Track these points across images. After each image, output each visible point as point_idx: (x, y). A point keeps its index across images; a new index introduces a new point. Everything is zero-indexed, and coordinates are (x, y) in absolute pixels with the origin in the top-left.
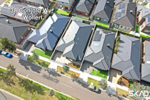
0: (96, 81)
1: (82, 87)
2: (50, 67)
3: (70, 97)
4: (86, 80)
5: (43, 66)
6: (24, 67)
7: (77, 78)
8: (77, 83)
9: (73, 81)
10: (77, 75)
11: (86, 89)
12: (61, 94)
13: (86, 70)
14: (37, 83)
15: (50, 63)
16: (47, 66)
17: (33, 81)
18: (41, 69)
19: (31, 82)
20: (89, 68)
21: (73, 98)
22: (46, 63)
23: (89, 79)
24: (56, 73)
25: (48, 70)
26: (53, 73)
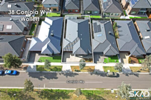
0: (111, 67)
1: (102, 77)
2: (63, 69)
3: (95, 89)
4: (102, 70)
5: (56, 71)
6: (38, 79)
7: (93, 70)
8: (96, 75)
9: (91, 74)
10: (92, 68)
11: (105, 77)
12: (86, 91)
13: (98, 60)
14: (58, 89)
15: (62, 66)
16: (60, 70)
17: (53, 89)
18: (56, 74)
19: (52, 91)
20: (100, 58)
21: (98, 90)
22: (58, 68)
23: (105, 67)
24: (73, 73)
25: (63, 74)
26: (69, 74)
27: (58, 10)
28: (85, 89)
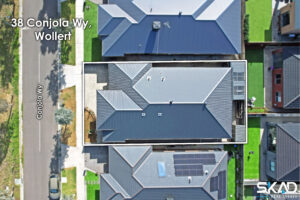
0: (75, 187)
1: (50, 161)
2: (67, 68)
3: (21, 143)
4: (67, 164)
5: (62, 51)
6: (41, 8)
7: (65, 143)
8: (53, 148)
9: (56, 137)
10: (70, 140)
11: (49, 170)
12: (18, 123)
13: (91, 158)
14: (21, 59)
15: (74, 64)
16: (65, 61)
17: (21, 48)
18: (54, 52)
20: (99, 162)
21: (20, 150)
22: (70, 53)
23: (74, 171)
24: (57, 92)
25: (56, 69)
26: (55, 82)
27: (285, 30)
28: (21, 120)
